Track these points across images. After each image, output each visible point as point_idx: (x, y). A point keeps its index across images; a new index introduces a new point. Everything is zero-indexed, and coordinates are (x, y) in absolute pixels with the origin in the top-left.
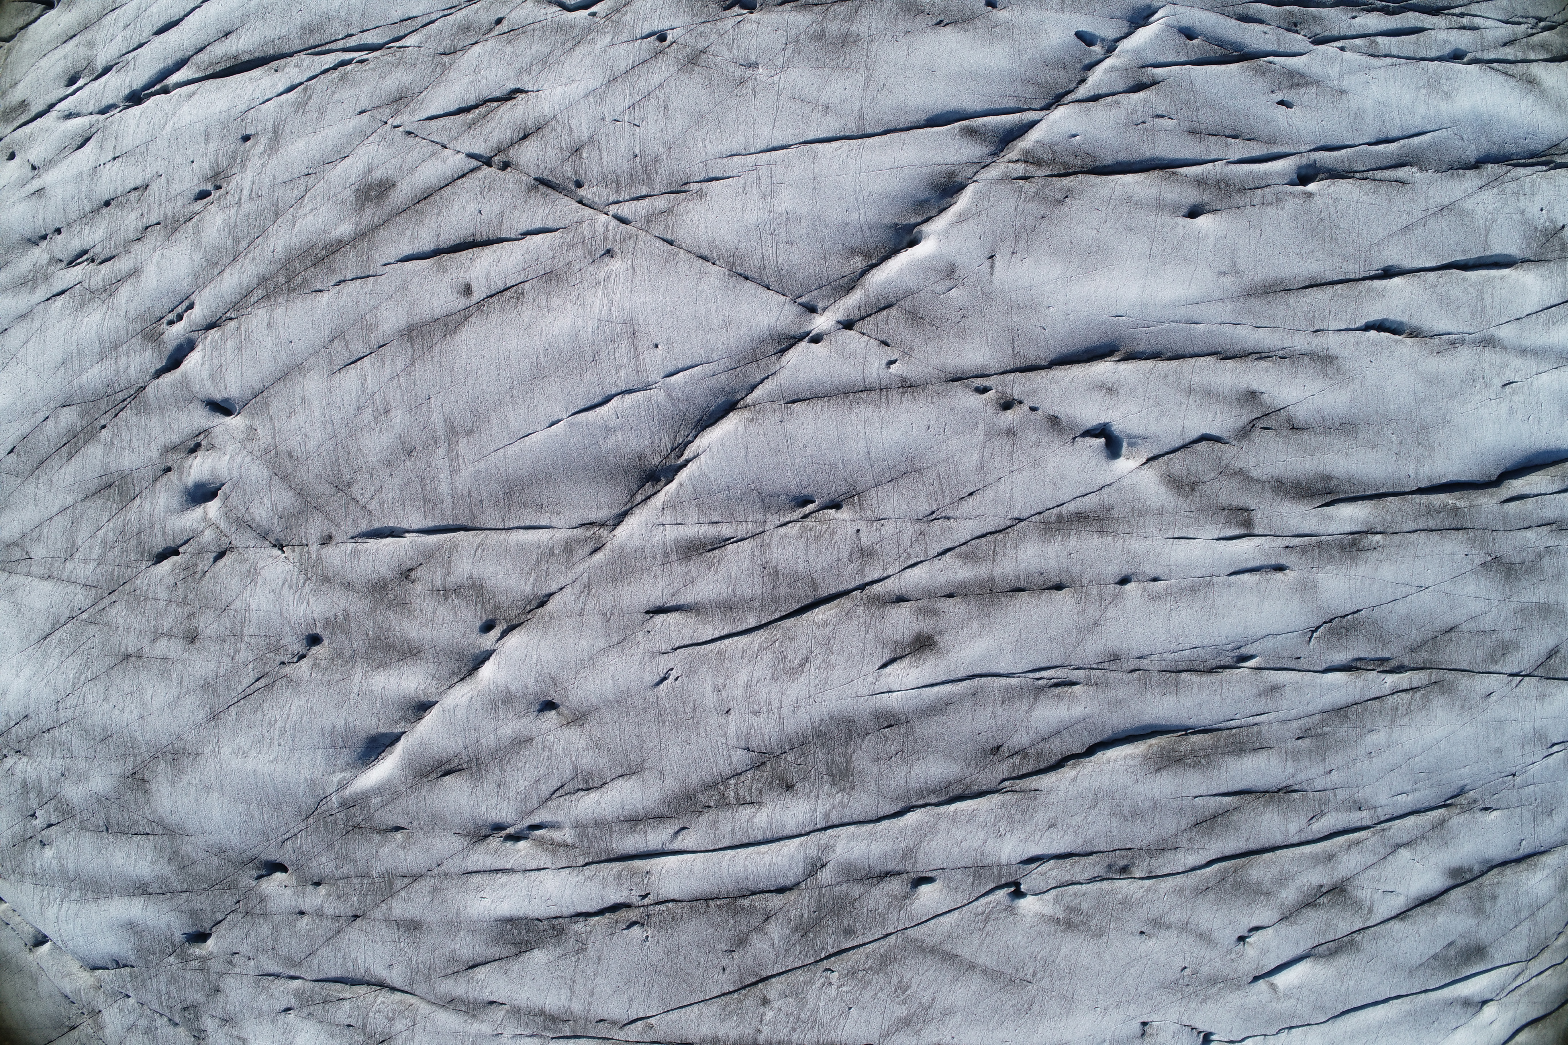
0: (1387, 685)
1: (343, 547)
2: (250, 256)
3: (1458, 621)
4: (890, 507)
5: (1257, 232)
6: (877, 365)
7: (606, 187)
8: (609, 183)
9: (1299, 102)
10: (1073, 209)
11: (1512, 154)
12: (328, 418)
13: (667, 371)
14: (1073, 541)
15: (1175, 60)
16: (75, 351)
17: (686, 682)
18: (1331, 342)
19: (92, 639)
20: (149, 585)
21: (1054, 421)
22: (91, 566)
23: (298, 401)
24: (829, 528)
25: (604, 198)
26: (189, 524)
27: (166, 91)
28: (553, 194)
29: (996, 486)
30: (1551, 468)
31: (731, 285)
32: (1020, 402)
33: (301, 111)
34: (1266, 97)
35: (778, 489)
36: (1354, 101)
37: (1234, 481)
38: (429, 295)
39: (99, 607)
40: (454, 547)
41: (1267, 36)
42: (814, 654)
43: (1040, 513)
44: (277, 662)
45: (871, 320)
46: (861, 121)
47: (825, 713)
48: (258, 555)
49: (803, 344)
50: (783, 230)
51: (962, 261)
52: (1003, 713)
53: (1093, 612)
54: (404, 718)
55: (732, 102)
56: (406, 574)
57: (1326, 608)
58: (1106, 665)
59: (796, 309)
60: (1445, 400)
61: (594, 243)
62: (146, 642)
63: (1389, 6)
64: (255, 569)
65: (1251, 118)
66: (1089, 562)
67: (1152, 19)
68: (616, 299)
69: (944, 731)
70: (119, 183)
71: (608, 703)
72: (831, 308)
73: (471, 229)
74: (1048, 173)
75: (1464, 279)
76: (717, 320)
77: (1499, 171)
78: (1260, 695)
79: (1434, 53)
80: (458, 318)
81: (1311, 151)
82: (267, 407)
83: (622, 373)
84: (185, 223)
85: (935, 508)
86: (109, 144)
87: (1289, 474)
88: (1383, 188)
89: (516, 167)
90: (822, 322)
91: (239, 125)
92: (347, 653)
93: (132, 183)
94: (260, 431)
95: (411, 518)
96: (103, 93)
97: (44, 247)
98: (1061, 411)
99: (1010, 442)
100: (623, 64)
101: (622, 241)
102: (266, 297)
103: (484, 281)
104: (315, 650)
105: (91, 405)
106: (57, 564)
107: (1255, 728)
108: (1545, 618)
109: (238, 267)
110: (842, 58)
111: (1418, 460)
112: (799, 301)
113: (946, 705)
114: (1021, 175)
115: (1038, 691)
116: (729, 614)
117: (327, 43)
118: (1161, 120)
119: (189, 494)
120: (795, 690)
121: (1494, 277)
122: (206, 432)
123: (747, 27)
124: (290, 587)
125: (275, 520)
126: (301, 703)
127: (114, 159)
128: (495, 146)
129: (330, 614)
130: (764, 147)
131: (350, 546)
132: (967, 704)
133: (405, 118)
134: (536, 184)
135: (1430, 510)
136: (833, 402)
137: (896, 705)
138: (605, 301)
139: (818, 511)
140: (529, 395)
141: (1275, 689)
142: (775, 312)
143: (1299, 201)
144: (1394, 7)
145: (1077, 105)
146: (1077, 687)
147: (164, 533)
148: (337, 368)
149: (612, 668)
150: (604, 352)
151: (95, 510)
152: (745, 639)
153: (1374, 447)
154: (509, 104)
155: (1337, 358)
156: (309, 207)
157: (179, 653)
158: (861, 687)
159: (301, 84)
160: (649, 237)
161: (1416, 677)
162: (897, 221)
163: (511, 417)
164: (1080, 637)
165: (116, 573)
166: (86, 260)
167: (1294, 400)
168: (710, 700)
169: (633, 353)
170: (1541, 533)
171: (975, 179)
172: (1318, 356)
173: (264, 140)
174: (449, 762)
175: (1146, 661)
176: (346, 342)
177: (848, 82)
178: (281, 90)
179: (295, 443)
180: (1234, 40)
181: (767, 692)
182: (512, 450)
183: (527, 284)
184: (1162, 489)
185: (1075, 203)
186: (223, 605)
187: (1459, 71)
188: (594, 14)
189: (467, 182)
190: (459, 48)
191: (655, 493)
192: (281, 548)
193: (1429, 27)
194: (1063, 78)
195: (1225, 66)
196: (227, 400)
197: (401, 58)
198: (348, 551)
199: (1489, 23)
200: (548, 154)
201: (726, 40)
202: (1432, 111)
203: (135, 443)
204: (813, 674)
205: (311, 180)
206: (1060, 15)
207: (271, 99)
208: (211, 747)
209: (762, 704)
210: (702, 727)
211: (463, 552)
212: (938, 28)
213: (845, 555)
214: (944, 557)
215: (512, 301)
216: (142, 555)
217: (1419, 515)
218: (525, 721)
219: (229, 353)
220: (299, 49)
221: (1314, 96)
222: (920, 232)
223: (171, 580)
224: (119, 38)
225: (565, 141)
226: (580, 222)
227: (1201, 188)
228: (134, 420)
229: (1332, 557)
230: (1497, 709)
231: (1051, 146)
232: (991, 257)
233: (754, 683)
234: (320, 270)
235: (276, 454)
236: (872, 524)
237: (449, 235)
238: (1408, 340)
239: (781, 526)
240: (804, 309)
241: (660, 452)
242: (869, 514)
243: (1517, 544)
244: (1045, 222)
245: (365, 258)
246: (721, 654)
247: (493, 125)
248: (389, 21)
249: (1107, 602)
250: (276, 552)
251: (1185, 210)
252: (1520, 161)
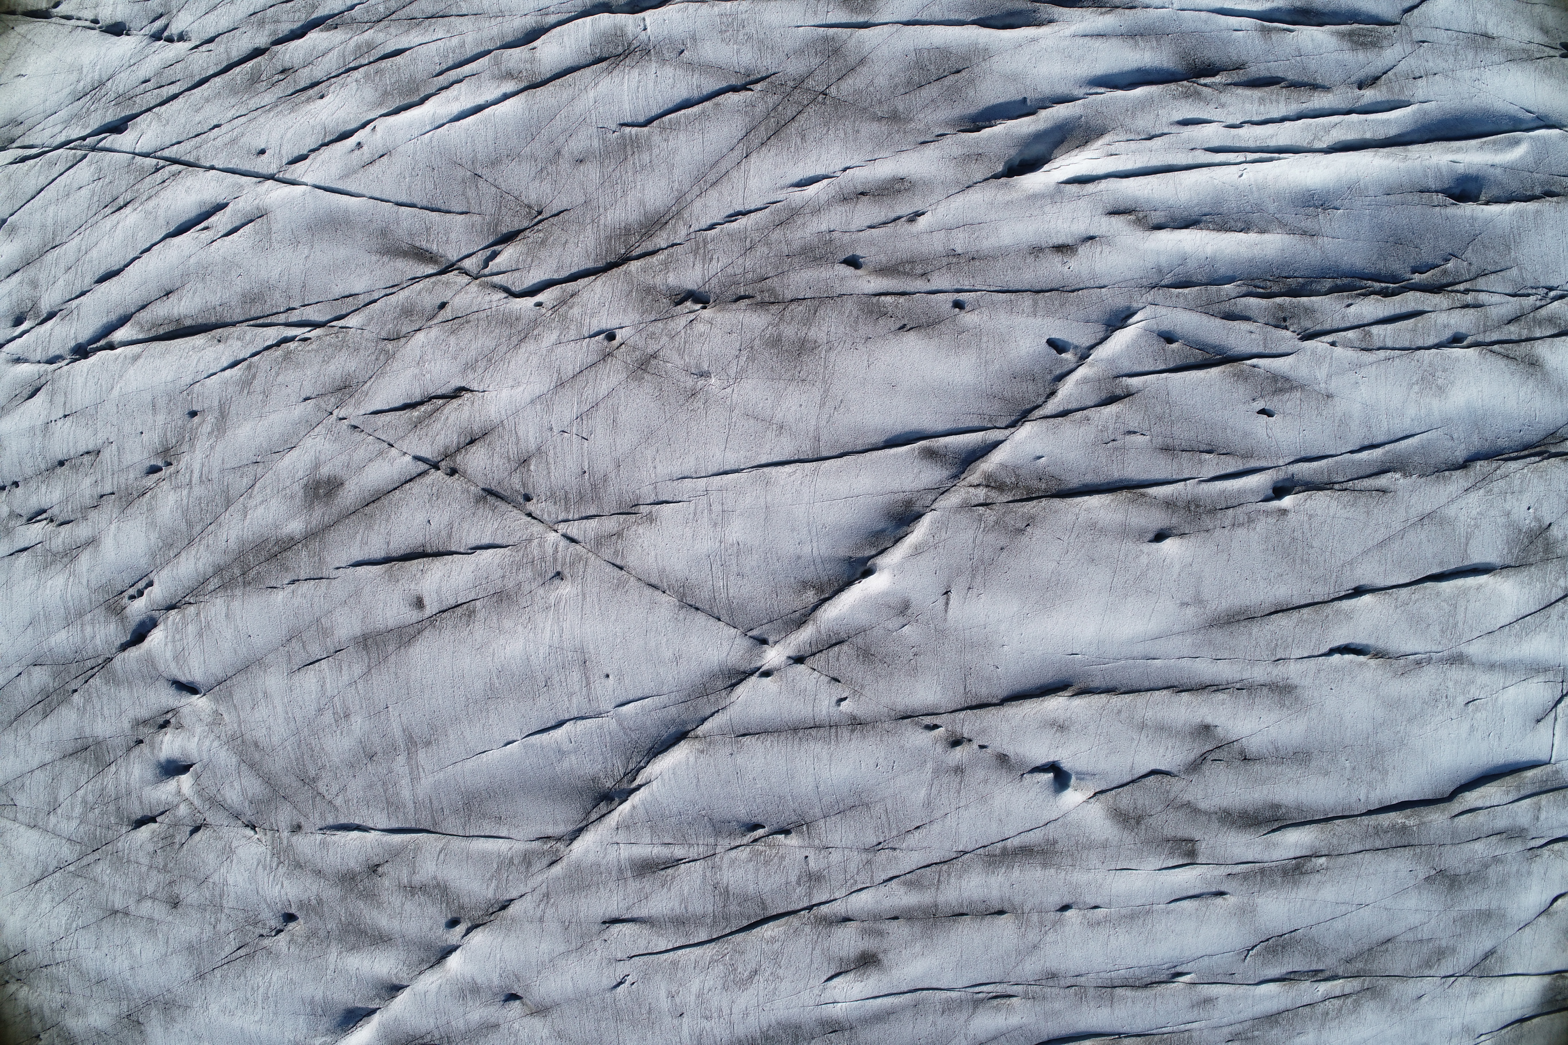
0: (1320, 993)
1: (312, 837)
2: (204, 542)
3: (1396, 933)
4: (837, 837)
5: (1225, 557)
6: (827, 702)
7: (555, 503)
8: (558, 499)
9: (1281, 410)
10: (1034, 539)
11: (1504, 449)
12: (290, 715)
13: (618, 702)
14: (1016, 872)
15: (1152, 369)
16: (42, 613)
17: (641, 987)
18: (1292, 671)
19: (80, 891)
20: (130, 849)
21: (1003, 759)
22: (74, 823)
23: (260, 695)
24: (778, 853)
25: (553, 516)
26: (164, 797)
27: (111, 347)
28: (502, 506)
29: (943, 821)
30: (1508, 778)
31: (681, 617)
32: (970, 740)
33: (246, 392)
34: (1245, 407)
35: (729, 817)
36: (1340, 406)
37: (1180, 814)
38: (381, 605)
39: (84, 862)
40: (418, 849)
41: (1253, 336)
42: (763, 968)
43: (984, 847)
44: (256, 934)
45: (822, 656)
46: (817, 443)
47: (773, 1021)
48: (232, 834)
49: (754, 678)
50: (734, 562)
51: (916, 598)
52: (942, 1022)
53: (1033, 936)
54: (378, 995)
55: (683, 417)
56: (374, 869)
57: (1264, 929)
58: (1044, 982)
59: (746, 643)
60: (1404, 723)
61: (543, 564)
62: (131, 902)
63: (1387, 288)
64: (230, 847)
65: (1229, 431)
66: (1031, 892)
67: (1131, 321)
68: (566, 625)
69: (886, 1036)
70: (71, 444)
71: (568, 1001)
72: (782, 642)
73: (420, 539)
74: (1011, 499)
75: (1438, 594)
76: (668, 654)
77: (1488, 468)
78: (1193, 1006)
79: (1432, 341)
80: (411, 631)
81: (1289, 464)
82: (231, 695)
83: (574, 700)
84: (138, 497)
85: (881, 840)
86: (59, 399)
87: (1237, 805)
88: (1363, 499)
89: (464, 475)
90: (773, 656)
91: (185, 400)
92: (322, 934)
93: (84, 447)
94: (226, 716)
95: (375, 818)
96: (49, 342)
97: (4, 498)
98: (1010, 749)
99: (958, 780)
100: (570, 367)
101: (572, 564)
102: (223, 587)
103: (435, 596)
104: (291, 925)
105: (62, 668)
106: (41, 815)
107: (1187, 1034)
108: (1485, 923)
109: (193, 552)
110: (798, 369)
111: (1370, 784)
112: (750, 634)
113: (889, 1014)
114: (982, 501)
115: (977, 1004)
116: (681, 928)
117: (268, 315)
118: (1133, 437)
119: (162, 767)
120: (745, 999)
121: (1470, 588)
122: (174, 711)
123: (700, 327)
124: (265, 869)
125: (247, 804)
126: (281, 974)
127: (65, 416)
128: (442, 450)
129: (305, 897)
130: (715, 470)
131: (319, 837)
132: (909, 1014)
133: (351, 410)
134: (484, 495)
135: (1378, 831)
136: (782, 738)
137: (840, 1015)
138: (556, 628)
139: (768, 836)
140: (484, 714)
141: (1208, 1001)
142: (726, 647)
143: (1271, 520)
144: (1393, 288)
145: (1044, 423)
146: (1015, 999)
147: (141, 802)
148: (296, 667)
149: (571, 971)
150: (556, 679)
151: (73, 769)
152: (698, 951)
153: (1327, 773)
154: (455, 403)
155: (1296, 687)
156: (259, 498)
157: (163, 916)
158: (807, 998)
159: (244, 360)
160: (598, 562)
161: (1349, 984)
162: (851, 554)
163: (467, 733)
164: (1019, 958)
165: (98, 833)
166: (46, 519)
167: (1249, 732)
168: (665, 1004)
169: (584, 682)
170: (1490, 843)
171: (933, 507)
172: (1277, 686)
173: (210, 419)
174: (422, 1037)
175: (1083, 979)
176: (304, 643)
177: (804, 397)
178: (225, 365)
179: (260, 734)
180: (1218, 343)
181: (718, 1000)
182: (470, 764)
183: (478, 602)
184: (1108, 823)
185: (1036, 533)
186: (202, 877)
187: (1457, 360)
188: (539, 304)
189: (416, 487)
190: (402, 334)
191: (610, 812)
192: (254, 828)
193: (1429, 309)
194: (1030, 391)
195: (1205, 371)
196: (192, 683)
197: (343, 340)
198: (318, 842)
199: (1496, 298)
200: (495, 463)
201: (677, 343)
202: (1423, 411)
203: (106, 712)
204: (761, 986)
205: (260, 469)
206: (1031, 321)
207: (215, 374)
208: (199, 1002)
209: (713, 1010)
210: (657, 1026)
211: (427, 854)
212: (901, 333)
213: (793, 879)
214: (889, 883)
215: (464, 619)
216: (122, 819)
217: (1366, 836)
218: (492, 1009)
219: (191, 638)
220: (241, 319)
221: (1298, 402)
222: (874, 564)
223: (150, 847)
224: (61, 282)
225: (513, 450)
226: (530, 541)
227: (1170, 510)
228: (104, 689)
229: (1274, 882)
230: (1427, 1009)
231: (1015, 470)
232: (946, 593)
233: (706, 991)
234: (273, 566)
235: (243, 742)
236: (820, 851)
237: (399, 543)
238: (1373, 662)
239: (732, 849)
240: (755, 641)
241: (613, 776)
242: (817, 842)
243: (1463, 857)
244: (1004, 554)
245: (317, 559)
246: (675, 964)
247: (439, 425)
248: (331, 297)
249: (1047, 928)
250: (249, 832)
251: (1151, 536)
252: (1512, 455)
